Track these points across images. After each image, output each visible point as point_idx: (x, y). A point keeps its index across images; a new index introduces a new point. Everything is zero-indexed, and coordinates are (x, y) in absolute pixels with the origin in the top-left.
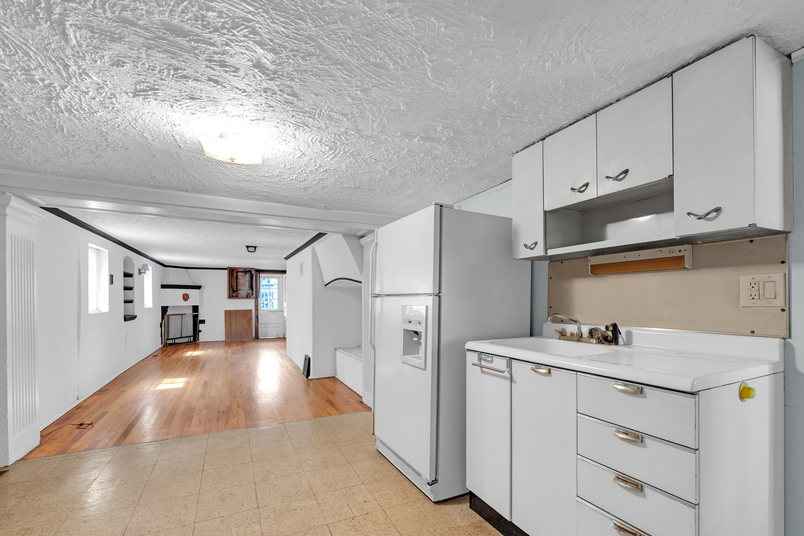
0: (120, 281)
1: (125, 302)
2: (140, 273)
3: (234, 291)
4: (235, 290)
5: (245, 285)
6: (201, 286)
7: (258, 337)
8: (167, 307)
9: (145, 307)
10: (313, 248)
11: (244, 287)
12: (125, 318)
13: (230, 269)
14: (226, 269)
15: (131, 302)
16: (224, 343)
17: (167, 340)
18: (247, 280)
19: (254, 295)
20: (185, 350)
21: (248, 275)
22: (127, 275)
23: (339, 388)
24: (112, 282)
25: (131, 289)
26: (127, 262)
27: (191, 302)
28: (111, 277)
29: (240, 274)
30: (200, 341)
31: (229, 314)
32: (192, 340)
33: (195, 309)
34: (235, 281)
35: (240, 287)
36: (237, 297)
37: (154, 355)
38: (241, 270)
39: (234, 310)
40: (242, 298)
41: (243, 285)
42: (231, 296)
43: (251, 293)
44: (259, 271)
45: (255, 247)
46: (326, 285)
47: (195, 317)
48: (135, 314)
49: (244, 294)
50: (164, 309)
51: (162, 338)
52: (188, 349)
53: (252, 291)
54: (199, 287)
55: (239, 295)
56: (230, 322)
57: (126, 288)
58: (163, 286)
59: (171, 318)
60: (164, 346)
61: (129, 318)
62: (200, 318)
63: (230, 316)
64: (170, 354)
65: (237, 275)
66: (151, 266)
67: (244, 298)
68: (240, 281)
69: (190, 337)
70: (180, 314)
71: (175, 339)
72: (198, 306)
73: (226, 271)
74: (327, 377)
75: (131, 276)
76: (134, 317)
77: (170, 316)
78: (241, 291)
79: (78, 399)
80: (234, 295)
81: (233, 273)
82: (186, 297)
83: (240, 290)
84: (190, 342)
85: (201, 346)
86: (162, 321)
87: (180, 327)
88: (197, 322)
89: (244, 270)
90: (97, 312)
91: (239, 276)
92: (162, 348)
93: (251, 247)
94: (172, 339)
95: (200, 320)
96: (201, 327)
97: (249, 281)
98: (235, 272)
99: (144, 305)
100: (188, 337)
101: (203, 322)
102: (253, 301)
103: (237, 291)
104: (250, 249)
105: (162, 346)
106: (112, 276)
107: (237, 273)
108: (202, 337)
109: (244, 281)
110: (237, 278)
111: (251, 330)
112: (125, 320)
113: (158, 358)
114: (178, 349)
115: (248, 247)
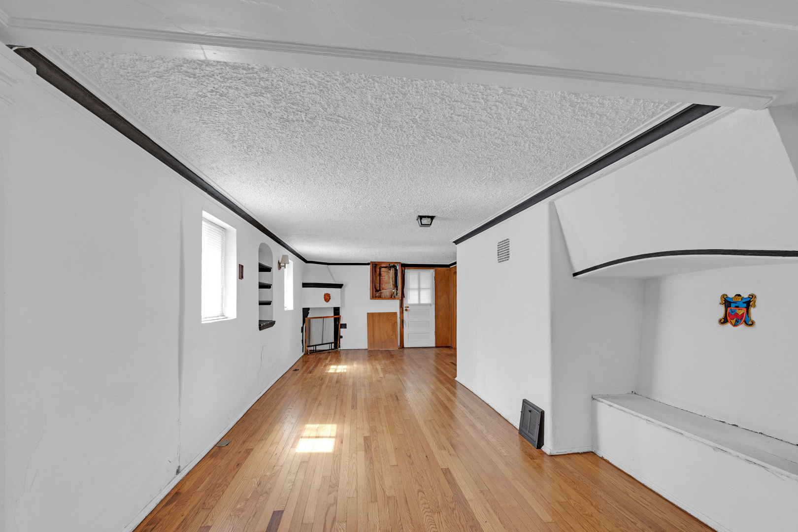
0: (253, 276)
1: (261, 303)
2: (280, 267)
3: (377, 291)
4: (378, 289)
5: (389, 283)
6: (342, 285)
7: (403, 345)
8: (308, 309)
9: (285, 309)
10: (552, 204)
11: (388, 286)
12: (260, 325)
13: (373, 264)
14: (368, 264)
15: (269, 303)
16: (366, 353)
17: (308, 347)
18: (391, 277)
19: (400, 294)
20: (327, 361)
21: (392, 271)
22: (263, 269)
23: (604, 475)
24: (241, 276)
25: (268, 286)
26: (263, 250)
27: (333, 304)
28: (241, 268)
29: (383, 269)
30: (341, 348)
31: (372, 317)
32: (333, 348)
33: (337, 311)
34: (378, 278)
35: (383, 286)
36: (380, 297)
37: (294, 369)
38: (384, 266)
39: (377, 313)
40: (385, 298)
41: (386, 283)
42: (373, 297)
43: (395, 292)
44: (405, 266)
45: (432, 218)
46: (575, 275)
47: (337, 320)
48: (274, 320)
49: (388, 294)
50: (306, 311)
51: (303, 345)
52: (330, 361)
53: (397, 290)
54: (340, 286)
55: (383, 295)
56: (373, 327)
57: (262, 286)
58: (305, 285)
59: (313, 321)
60: (305, 354)
61: (265, 325)
62: (342, 322)
63: (373, 320)
64: (312, 368)
65: (380, 271)
66: (292, 261)
67: (388, 299)
68: (383, 278)
69: (332, 343)
70: (321, 317)
71: (316, 346)
72: (339, 308)
73: (369, 267)
74: (581, 451)
75: (268, 270)
76: (272, 324)
77: (311, 320)
78: (385, 290)
79: (178, 472)
80: (377, 295)
81: (376, 268)
82: (327, 298)
83: (383, 289)
84: (332, 349)
85: (343, 357)
86: (303, 324)
87: (322, 331)
88: (338, 326)
89: (388, 265)
90: (221, 319)
91: (382, 273)
92: (303, 356)
93: (425, 217)
94: (314, 346)
95: (341, 324)
96: (342, 332)
97: (394, 279)
98: (378, 267)
99: (283, 307)
100: (329, 343)
101: (344, 326)
102: (398, 302)
103: (380, 290)
104: (425, 221)
105: (303, 354)
106: (242, 266)
107: (380, 269)
108: (344, 344)
109: (388, 277)
110: (380, 274)
111: (396, 338)
112: (261, 328)
113: (299, 373)
114: (320, 359)
115: (421, 217)
